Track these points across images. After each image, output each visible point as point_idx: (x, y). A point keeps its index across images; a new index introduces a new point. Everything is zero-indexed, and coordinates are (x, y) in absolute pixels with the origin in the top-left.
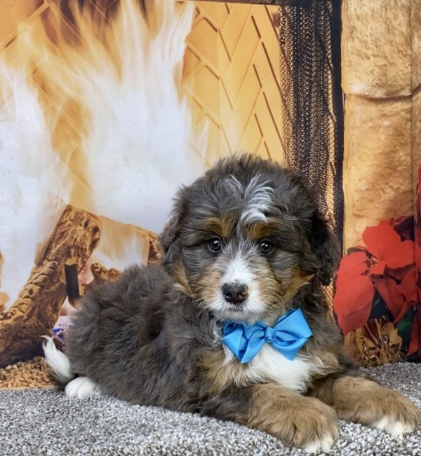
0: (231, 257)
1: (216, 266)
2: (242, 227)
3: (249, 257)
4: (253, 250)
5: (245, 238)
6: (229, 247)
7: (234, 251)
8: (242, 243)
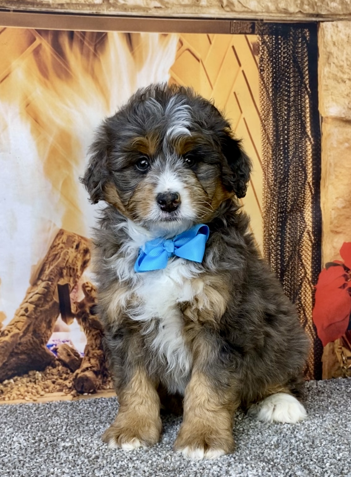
0: (159, 171)
1: (147, 180)
2: (168, 142)
3: (177, 169)
4: (179, 163)
5: (171, 153)
6: (157, 162)
7: (163, 165)
8: (169, 158)
